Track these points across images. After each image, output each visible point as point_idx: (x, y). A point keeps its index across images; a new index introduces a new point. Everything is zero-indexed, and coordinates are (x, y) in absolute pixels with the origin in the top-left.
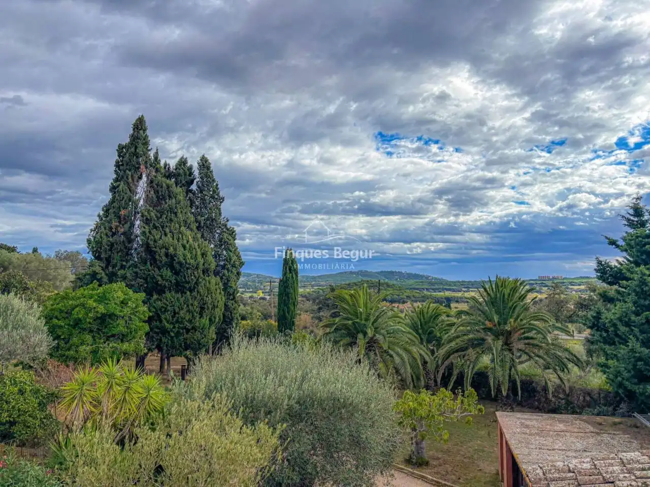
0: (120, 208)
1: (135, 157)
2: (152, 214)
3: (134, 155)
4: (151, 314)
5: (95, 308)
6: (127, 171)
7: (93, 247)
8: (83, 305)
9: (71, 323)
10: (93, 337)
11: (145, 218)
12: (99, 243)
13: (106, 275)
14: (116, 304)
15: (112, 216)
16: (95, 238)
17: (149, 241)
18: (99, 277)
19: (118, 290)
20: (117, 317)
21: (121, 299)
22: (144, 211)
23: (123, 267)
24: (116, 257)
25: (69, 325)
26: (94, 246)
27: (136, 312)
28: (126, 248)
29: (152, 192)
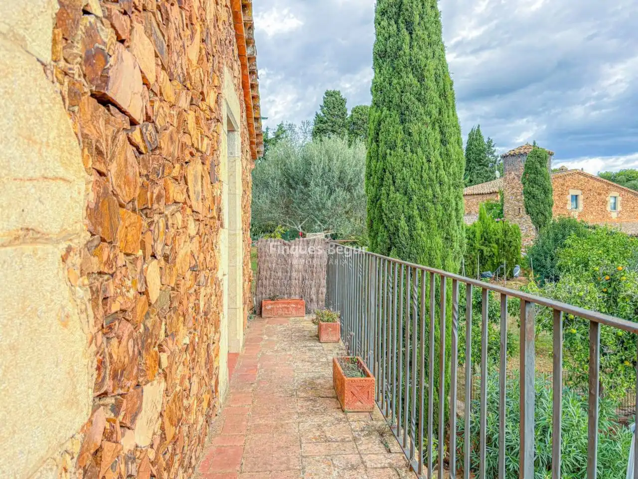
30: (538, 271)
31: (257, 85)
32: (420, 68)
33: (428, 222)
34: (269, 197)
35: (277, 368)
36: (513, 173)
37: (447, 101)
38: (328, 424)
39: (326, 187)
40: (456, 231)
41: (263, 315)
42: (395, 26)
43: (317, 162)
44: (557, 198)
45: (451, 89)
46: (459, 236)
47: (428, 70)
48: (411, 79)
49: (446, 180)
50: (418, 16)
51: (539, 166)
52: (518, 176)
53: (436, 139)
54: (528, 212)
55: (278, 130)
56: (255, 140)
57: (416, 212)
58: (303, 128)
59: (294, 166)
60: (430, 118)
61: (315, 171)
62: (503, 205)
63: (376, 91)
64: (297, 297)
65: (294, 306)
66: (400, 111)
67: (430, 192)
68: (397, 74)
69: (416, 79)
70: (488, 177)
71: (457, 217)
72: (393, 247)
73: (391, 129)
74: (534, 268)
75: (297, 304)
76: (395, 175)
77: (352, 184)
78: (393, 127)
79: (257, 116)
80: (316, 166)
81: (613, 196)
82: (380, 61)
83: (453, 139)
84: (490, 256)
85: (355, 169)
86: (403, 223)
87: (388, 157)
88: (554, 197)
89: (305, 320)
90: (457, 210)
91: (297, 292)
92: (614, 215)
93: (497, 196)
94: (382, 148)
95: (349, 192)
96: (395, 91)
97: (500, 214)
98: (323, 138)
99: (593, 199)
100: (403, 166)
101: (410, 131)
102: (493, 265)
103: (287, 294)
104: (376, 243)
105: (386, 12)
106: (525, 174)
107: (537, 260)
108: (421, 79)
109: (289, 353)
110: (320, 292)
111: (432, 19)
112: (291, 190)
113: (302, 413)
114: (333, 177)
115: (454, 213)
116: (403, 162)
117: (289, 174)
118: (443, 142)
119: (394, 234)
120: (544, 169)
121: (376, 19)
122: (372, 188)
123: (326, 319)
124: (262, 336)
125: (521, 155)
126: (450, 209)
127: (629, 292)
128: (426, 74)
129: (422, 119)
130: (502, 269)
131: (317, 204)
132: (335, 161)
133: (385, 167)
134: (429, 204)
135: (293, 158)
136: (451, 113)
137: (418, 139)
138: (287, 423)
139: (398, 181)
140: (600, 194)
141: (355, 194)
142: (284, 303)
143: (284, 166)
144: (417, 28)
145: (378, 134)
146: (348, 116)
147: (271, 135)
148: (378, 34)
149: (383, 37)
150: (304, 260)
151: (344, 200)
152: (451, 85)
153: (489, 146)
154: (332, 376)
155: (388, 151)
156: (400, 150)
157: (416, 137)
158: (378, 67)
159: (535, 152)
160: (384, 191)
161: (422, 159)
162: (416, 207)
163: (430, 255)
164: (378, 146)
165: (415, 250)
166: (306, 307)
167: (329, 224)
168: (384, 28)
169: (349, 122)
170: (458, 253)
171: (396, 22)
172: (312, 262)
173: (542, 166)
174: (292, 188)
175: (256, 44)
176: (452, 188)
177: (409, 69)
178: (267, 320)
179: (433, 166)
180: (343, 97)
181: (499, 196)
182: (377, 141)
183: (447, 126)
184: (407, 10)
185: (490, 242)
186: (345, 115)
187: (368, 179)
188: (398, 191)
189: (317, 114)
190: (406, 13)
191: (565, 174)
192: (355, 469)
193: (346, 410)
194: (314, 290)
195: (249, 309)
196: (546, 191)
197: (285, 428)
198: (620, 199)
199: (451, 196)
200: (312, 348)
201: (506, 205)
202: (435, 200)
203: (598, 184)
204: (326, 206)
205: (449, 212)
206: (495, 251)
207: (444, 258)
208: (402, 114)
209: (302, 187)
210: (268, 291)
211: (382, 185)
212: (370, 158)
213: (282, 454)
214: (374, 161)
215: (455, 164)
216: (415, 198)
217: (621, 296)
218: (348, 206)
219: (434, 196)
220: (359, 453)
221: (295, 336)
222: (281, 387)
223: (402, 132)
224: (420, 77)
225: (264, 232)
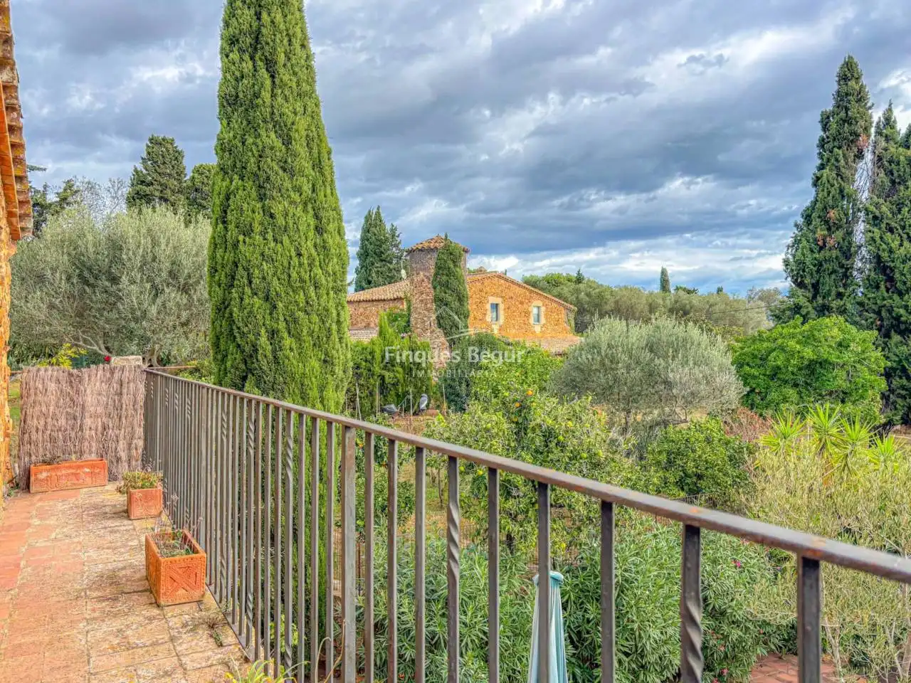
0: (825, 207)
1: (846, 124)
2: (884, 209)
3: (844, 121)
4: (889, 364)
5: (799, 352)
6: (836, 150)
7: (792, 270)
8: (782, 349)
9: (768, 373)
10: (800, 393)
11: (871, 216)
12: (801, 263)
13: (815, 308)
14: (830, 346)
15: (816, 222)
16: (794, 256)
17: (880, 253)
18: (804, 311)
19: (833, 327)
20: (833, 365)
21: (838, 340)
22: (868, 205)
23: (840, 295)
24: (828, 282)
25: (764, 375)
26: (794, 268)
27: (864, 359)
28: (842, 266)
29: (882, 175)
30: (453, 401)
31: (20, 129)
32: (286, 126)
33: (298, 338)
34: (47, 299)
35: (53, 563)
36: (421, 273)
37: (323, 175)
38: (134, 627)
39: (148, 286)
40: (338, 351)
41: (33, 489)
42: (250, 63)
43: (132, 246)
44: (474, 307)
45: (329, 159)
46: (344, 357)
47: (297, 131)
48: (272, 139)
49: (324, 282)
50: (283, 55)
51: (452, 266)
52: (427, 277)
53: (309, 225)
54: (440, 326)
55: (65, 190)
56: (17, 211)
57: (282, 326)
58: (111, 190)
59: (91, 250)
60: (300, 195)
61: (130, 259)
62: (409, 315)
63: (223, 150)
64: (94, 456)
65: (87, 470)
66: (257, 182)
67: (301, 298)
68: (253, 130)
69: (280, 140)
70: (392, 278)
71: (339, 331)
72: (250, 376)
73: (245, 206)
74: (447, 398)
75: (93, 467)
76: (252, 271)
77: (191, 282)
78: (248, 204)
79: (19, 174)
80: (131, 253)
81: (536, 306)
82: (229, 109)
83: (331, 227)
84: (393, 384)
85: (195, 259)
86: (263, 340)
87: (241, 245)
88: (471, 305)
89: (107, 491)
90: (339, 322)
91: (94, 449)
92: (538, 329)
93: (403, 304)
94: (233, 232)
95: (186, 293)
96: (250, 154)
97: (407, 327)
98: (144, 210)
99: (514, 309)
100: (263, 260)
101: (272, 211)
102: (398, 395)
103: (75, 453)
104: (225, 369)
105: (237, 40)
106: (436, 275)
107: (451, 387)
108: (287, 142)
109: (76, 540)
110: (133, 446)
111: (303, 62)
112: (86, 288)
113: (94, 619)
114: (160, 270)
115: (334, 327)
116: (262, 254)
117: (83, 264)
118: (319, 230)
119: (251, 356)
120: (458, 269)
121: (222, 49)
122: (217, 289)
123: (140, 484)
124: (30, 521)
125: (430, 250)
126: (329, 321)
127: (538, 421)
128: (294, 135)
129: (289, 196)
130: (408, 401)
131: (133, 311)
132: (163, 247)
133: (236, 260)
134: (301, 314)
135: (90, 238)
136: (329, 191)
137: (284, 223)
138: (68, 636)
139: (256, 281)
140: (522, 303)
141: (195, 297)
142: (70, 467)
143: (75, 249)
144: (282, 70)
145: (225, 212)
146: (188, 177)
147: (52, 198)
148: (226, 70)
149: (233, 77)
150: (105, 399)
151: (178, 305)
152: (329, 153)
153: (393, 236)
154: (144, 563)
155: (241, 238)
156: (257, 237)
157: (281, 221)
158: (226, 117)
159: (447, 247)
160: (235, 295)
161: (289, 251)
162: (282, 318)
163: (302, 385)
164: (226, 228)
165: (281, 379)
166: (110, 472)
167: (154, 343)
168: (234, 64)
169: (188, 187)
170: (342, 381)
171: (252, 58)
172: (120, 401)
173: (455, 266)
174: (88, 285)
175: (17, 67)
176: (332, 293)
177: (271, 126)
178: (38, 497)
179: (306, 262)
180: (179, 149)
181: (405, 303)
182: (224, 222)
183: (323, 208)
184: (268, 44)
185: (393, 366)
186: (183, 176)
187: (212, 276)
188: (256, 294)
189: (136, 170)
190: (267, 48)
191: (484, 276)
192: (170, 675)
193: (163, 603)
194: (122, 445)
195: (7, 480)
196: (461, 299)
197: (64, 643)
198: (543, 309)
199: (330, 304)
200: (116, 528)
201: (414, 315)
202: (309, 309)
203: (518, 290)
204: (149, 315)
205: (328, 325)
206: (400, 376)
207: (322, 388)
208: (260, 187)
209: (107, 283)
210: (41, 450)
211: (232, 286)
212: (214, 245)
213: (58, 676)
214: (220, 250)
215: (335, 260)
216: (280, 305)
217: (531, 426)
218: (185, 315)
219: (307, 303)
220: (177, 655)
221: (88, 515)
222: (59, 588)
223: (261, 212)
224: (285, 138)
225: (38, 357)
